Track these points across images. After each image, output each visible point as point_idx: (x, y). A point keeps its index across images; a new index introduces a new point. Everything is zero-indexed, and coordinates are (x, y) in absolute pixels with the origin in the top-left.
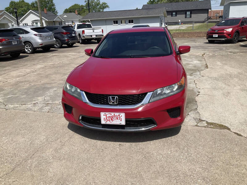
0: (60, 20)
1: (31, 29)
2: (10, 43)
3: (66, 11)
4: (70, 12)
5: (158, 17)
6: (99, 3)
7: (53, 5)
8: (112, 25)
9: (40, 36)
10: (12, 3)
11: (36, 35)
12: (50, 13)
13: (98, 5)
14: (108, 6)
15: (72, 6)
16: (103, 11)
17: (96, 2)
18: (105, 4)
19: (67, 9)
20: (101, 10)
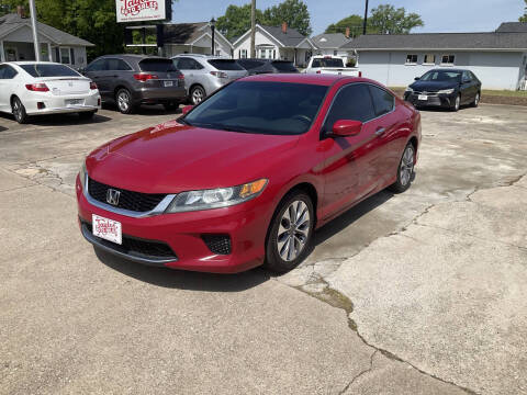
0: (308, 47)
1: (209, 61)
2: (159, 84)
3: (332, 30)
4: (339, 31)
5: (520, 53)
6: (402, 15)
7: (306, 16)
8: (403, 63)
9: (221, 76)
10: (232, 9)
11: (213, 73)
12: (294, 32)
13: (399, 19)
14: (420, 23)
15: (346, 20)
16: (407, 33)
17: (396, 13)
18: (415, 16)
19: (333, 26)
20: (404, 30)
